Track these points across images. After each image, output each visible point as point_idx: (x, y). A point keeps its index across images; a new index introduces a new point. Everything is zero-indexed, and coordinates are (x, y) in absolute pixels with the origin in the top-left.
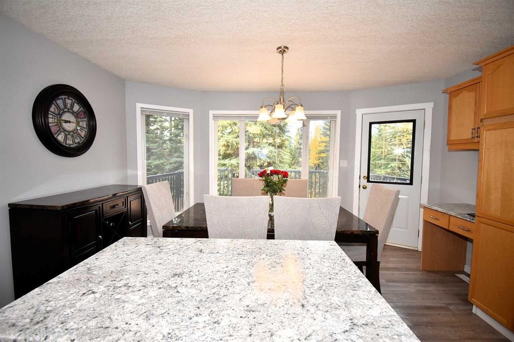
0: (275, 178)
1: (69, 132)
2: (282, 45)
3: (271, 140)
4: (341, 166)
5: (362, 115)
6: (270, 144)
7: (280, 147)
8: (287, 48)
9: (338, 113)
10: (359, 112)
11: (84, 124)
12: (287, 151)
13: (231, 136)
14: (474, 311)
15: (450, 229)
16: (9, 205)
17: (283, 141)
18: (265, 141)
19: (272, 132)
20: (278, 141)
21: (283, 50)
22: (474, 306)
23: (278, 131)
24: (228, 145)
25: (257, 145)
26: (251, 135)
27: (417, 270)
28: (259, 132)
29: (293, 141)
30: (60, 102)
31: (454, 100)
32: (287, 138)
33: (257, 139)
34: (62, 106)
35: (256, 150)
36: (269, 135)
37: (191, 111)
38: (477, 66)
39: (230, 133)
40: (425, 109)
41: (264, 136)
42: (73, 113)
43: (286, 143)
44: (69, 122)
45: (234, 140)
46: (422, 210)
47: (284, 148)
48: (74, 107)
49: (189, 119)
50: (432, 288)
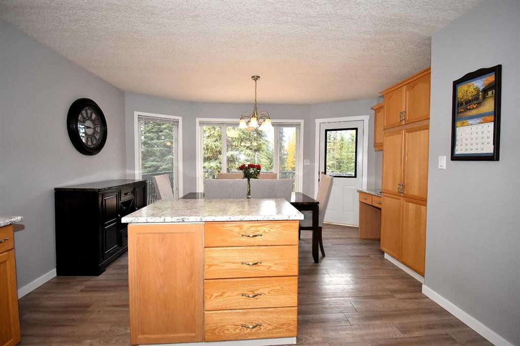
0: (252, 171)
1: (89, 136)
2: (256, 74)
3: (248, 144)
4: (305, 164)
5: (320, 124)
6: (248, 148)
7: (258, 150)
8: (259, 77)
9: (302, 122)
10: (318, 121)
11: (98, 129)
12: (263, 154)
13: (209, 140)
14: (385, 257)
15: (373, 205)
16: (55, 189)
17: (260, 145)
18: (243, 144)
19: (250, 136)
20: (255, 144)
21: (256, 78)
22: (385, 254)
23: (255, 135)
24: (207, 149)
25: (236, 148)
26: (230, 139)
27: (356, 238)
28: (237, 136)
29: (270, 145)
30: (84, 112)
31: (378, 115)
32: (264, 142)
33: (235, 143)
34: (85, 115)
35: (235, 153)
36: (247, 139)
37: (180, 119)
38: (382, 94)
39: (208, 137)
40: (363, 120)
41: (242, 140)
42: (92, 120)
43: (264, 147)
44: (90, 128)
45: (213, 143)
46: (358, 194)
47: (261, 152)
48: (93, 116)
49: (178, 125)
50: (363, 247)
